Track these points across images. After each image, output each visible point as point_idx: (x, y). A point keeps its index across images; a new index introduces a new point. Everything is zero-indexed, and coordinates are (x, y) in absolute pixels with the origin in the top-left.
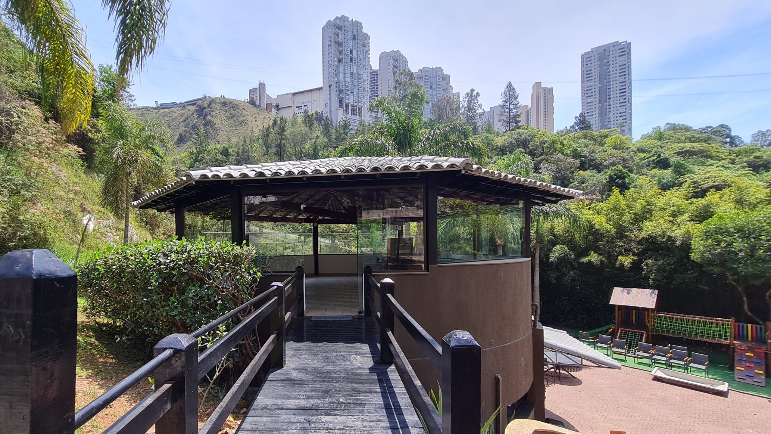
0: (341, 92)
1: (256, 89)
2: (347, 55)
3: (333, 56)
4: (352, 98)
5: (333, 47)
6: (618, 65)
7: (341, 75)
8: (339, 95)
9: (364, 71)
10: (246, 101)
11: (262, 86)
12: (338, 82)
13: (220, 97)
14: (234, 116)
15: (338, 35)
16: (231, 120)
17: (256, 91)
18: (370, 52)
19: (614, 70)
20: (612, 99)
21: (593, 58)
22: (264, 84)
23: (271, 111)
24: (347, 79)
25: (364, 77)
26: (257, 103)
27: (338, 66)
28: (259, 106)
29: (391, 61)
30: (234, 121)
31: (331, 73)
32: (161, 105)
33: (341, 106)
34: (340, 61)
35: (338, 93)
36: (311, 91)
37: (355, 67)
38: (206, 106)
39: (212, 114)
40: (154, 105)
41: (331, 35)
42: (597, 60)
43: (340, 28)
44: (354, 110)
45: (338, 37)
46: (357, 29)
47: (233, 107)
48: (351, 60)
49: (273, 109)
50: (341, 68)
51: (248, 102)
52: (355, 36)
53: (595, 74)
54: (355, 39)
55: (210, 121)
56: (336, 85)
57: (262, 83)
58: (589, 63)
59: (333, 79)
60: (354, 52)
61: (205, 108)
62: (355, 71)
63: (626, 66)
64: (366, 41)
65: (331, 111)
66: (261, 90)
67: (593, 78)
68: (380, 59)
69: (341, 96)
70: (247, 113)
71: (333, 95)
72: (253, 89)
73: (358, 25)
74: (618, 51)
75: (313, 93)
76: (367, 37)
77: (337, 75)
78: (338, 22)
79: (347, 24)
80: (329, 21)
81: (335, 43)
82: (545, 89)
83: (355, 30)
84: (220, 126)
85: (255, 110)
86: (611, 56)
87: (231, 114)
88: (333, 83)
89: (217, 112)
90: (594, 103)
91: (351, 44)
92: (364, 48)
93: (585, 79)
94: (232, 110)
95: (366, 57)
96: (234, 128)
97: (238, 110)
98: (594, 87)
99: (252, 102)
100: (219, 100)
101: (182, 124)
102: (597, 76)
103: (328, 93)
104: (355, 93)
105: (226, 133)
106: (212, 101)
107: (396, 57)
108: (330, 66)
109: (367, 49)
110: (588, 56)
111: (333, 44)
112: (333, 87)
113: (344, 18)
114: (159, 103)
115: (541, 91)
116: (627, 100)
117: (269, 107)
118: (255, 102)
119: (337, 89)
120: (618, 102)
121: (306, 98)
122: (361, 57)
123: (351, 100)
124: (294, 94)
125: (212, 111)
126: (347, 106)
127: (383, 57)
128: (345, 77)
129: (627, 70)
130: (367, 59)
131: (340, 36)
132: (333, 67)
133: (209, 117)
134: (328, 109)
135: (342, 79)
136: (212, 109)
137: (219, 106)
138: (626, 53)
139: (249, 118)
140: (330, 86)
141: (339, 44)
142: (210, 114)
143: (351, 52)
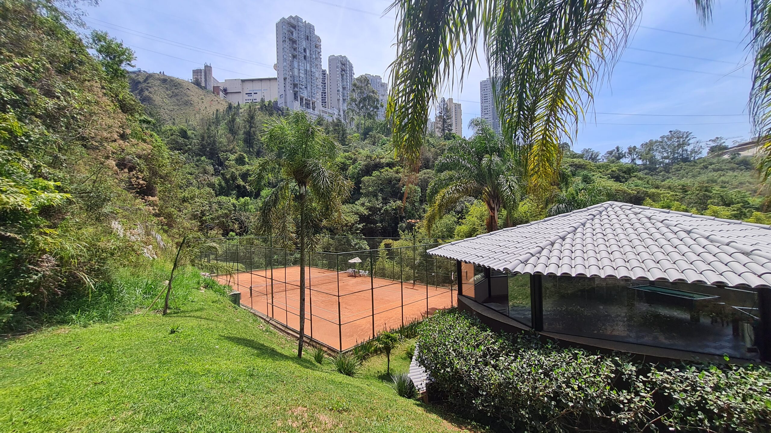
0: (295, 85)
1: (201, 70)
2: (301, 53)
3: (288, 51)
4: (305, 92)
7: (296, 71)
8: (294, 88)
9: (317, 69)
10: (190, 81)
11: (208, 69)
12: (293, 77)
13: (158, 73)
14: (177, 95)
15: (292, 33)
16: (174, 99)
17: (201, 72)
18: (322, 53)
22: (211, 67)
23: (218, 94)
24: (301, 75)
25: (317, 75)
26: (203, 84)
27: (292, 62)
28: (205, 88)
29: (340, 65)
30: (177, 100)
31: (285, 66)
33: (296, 98)
34: (294, 57)
35: (292, 86)
36: (261, 80)
37: (308, 65)
38: (141, 80)
39: (150, 89)
41: (285, 31)
42: (491, 87)
43: (294, 27)
44: (308, 104)
45: (292, 35)
46: (310, 31)
47: (175, 86)
48: (305, 57)
49: (221, 93)
50: (296, 64)
51: (192, 82)
52: (308, 37)
54: (308, 39)
55: (147, 96)
56: (290, 79)
57: (209, 65)
58: (486, 89)
59: (288, 73)
60: (308, 51)
61: (139, 82)
62: (308, 69)
64: (318, 43)
65: (286, 102)
66: (207, 72)
67: (488, 100)
68: (329, 62)
69: (296, 89)
70: (192, 93)
71: (288, 88)
72: (197, 70)
73: (310, 28)
75: (263, 83)
76: (319, 40)
77: (292, 69)
78: (292, 21)
79: (300, 24)
80: (283, 18)
81: (290, 40)
82: (456, 104)
83: (307, 32)
84: (161, 104)
85: (200, 92)
87: (173, 92)
88: (288, 77)
89: (156, 88)
91: (304, 44)
92: (316, 49)
93: (484, 101)
94: (174, 88)
95: (318, 58)
96: (176, 108)
97: (181, 89)
98: (489, 107)
99: (197, 83)
100: (157, 76)
103: (283, 85)
104: (309, 88)
105: (168, 112)
106: (149, 77)
107: (344, 62)
108: (285, 60)
109: (319, 51)
110: (485, 84)
111: (287, 40)
112: (288, 80)
113: (297, 19)
115: (453, 105)
117: (216, 90)
118: (200, 83)
119: (292, 82)
121: (256, 86)
122: (314, 56)
123: (305, 94)
124: (243, 81)
125: (150, 87)
126: (302, 99)
127: (332, 60)
128: (299, 73)
130: (319, 60)
131: (294, 34)
132: (287, 62)
133: (146, 93)
134: (283, 100)
135: (296, 73)
136: (150, 85)
137: (158, 83)
139: (195, 99)
140: (285, 79)
141: (294, 42)
142: (147, 90)
143: (305, 50)
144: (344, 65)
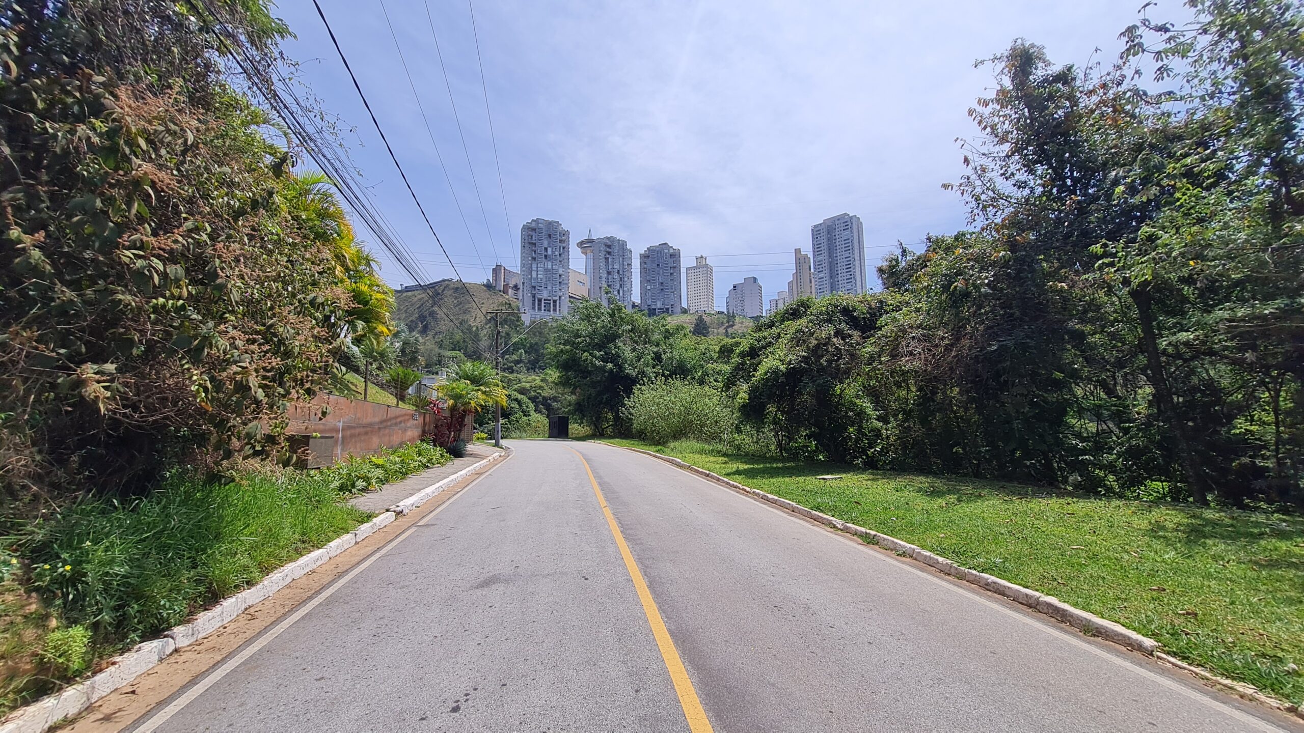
0: (533, 288)
2: (542, 254)
4: (545, 292)
5: (526, 248)
6: (843, 239)
7: (535, 273)
8: (532, 291)
9: (562, 265)
12: (531, 280)
14: (461, 303)
15: (533, 236)
19: (840, 244)
20: (840, 275)
21: (822, 231)
23: (507, 292)
24: (541, 276)
25: (561, 272)
27: (531, 265)
28: (494, 288)
29: (603, 248)
30: (461, 308)
31: (523, 272)
32: (406, 287)
33: (533, 301)
34: (534, 259)
35: (530, 290)
37: (550, 264)
40: (399, 288)
41: (526, 236)
42: (825, 233)
43: (536, 230)
44: (548, 304)
45: (533, 238)
46: (554, 228)
47: (463, 294)
48: (546, 256)
49: (510, 291)
50: (534, 266)
52: (550, 235)
53: (824, 247)
54: (550, 237)
56: (528, 282)
58: (818, 236)
60: (550, 249)
62: (549, 267)
63: (850, 241)
64: (564, 237)
67: (823, 252)
69: (534, 292)
71: (526, 292)
73: (554, 225)
74: (842, 225)
77: (530, 273)
78: (534, 224)
79: (541, 225)
80: (526, 225)
81: (530, 243)
83: (551, 230)
86: (837, 230)
87: (458, 301)
89: (446, 299)
90: (825, 279)
91: (546, 243)
92: (561, 244)
93: (816, 253)
94: (461, 296)
98: (824, 262)
101: (416, 310)
102: (826, 250)
104: (549, 287)
107: (611, 243)
109: (565, 244)
110: (818, 229)
111: (527, 244)
113: (538, 221)
114: (404, 286)
116: (852, 276)
117: (506, 288)
119: (530, 286)
120: (845, 278)
122: (557, 252)
123: (544, 295)
126: (539, 301)
129: (850, 244)
130: (565, 254)
131: (535, 237)
132: (525, 267)
135: (535, 276)
137: (450, 293)
138: (849, 227)
140: (523, 284)
141: (534, 244)
143: (546, 249)
144: (609, 247)
